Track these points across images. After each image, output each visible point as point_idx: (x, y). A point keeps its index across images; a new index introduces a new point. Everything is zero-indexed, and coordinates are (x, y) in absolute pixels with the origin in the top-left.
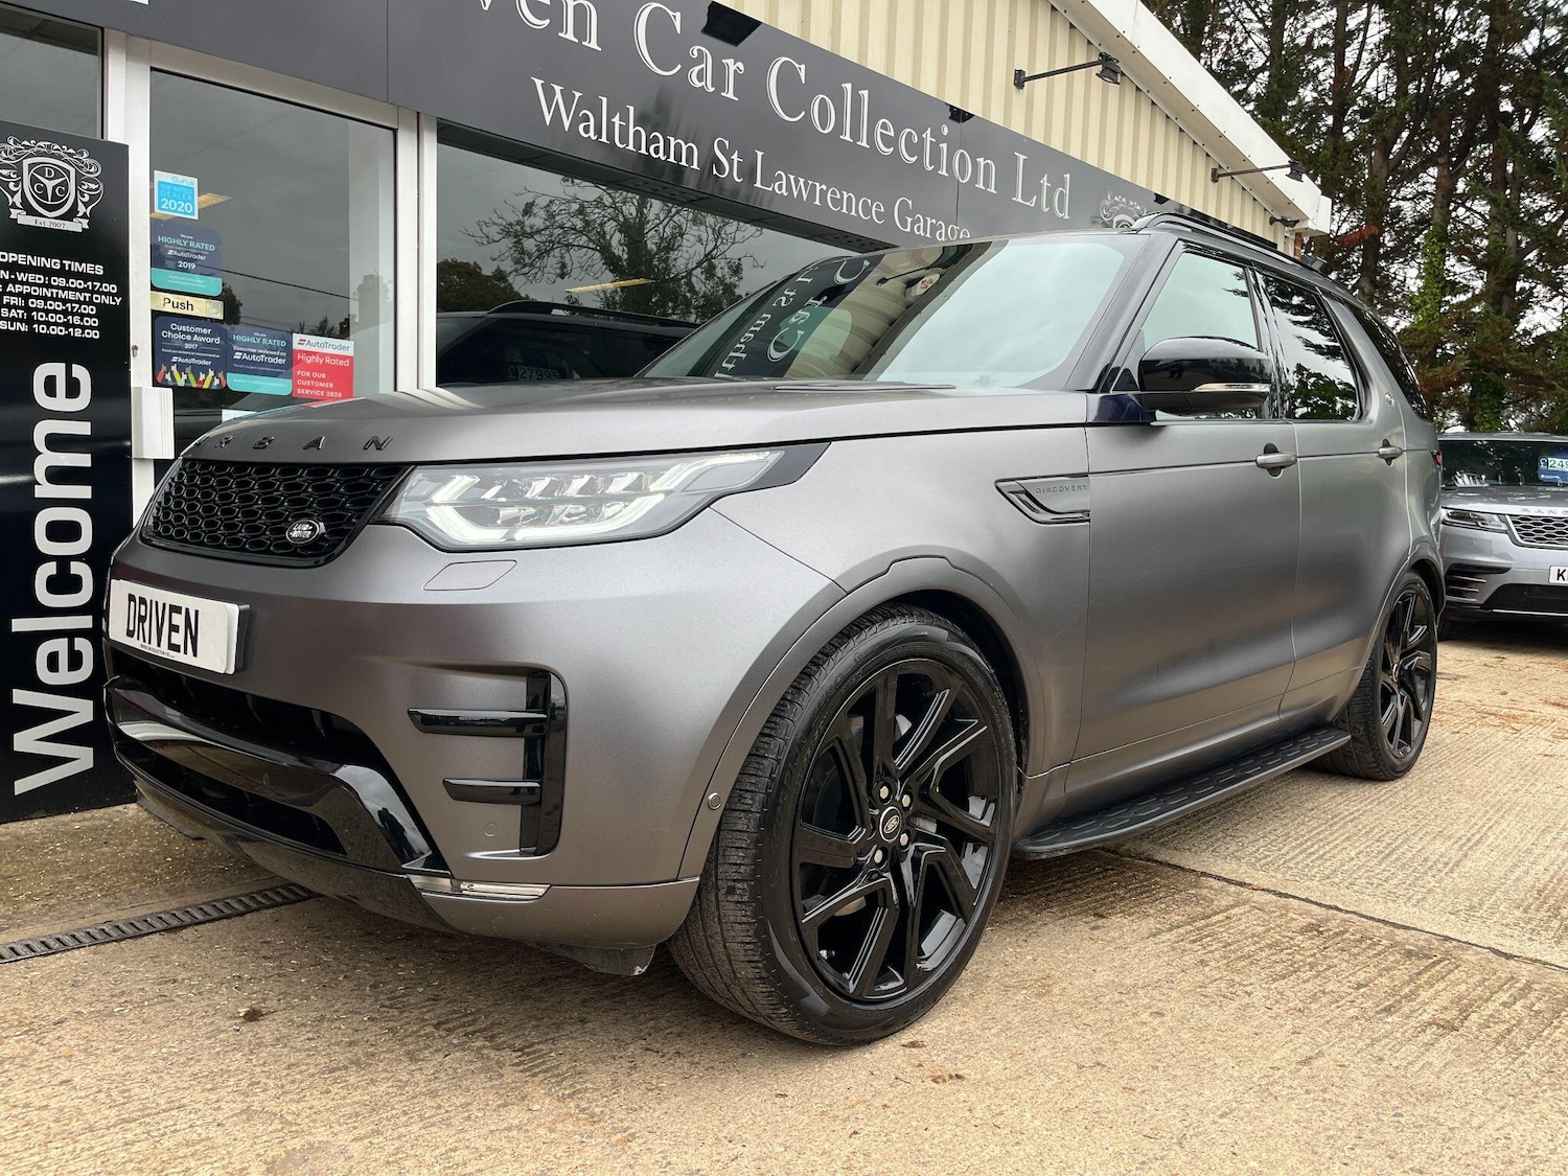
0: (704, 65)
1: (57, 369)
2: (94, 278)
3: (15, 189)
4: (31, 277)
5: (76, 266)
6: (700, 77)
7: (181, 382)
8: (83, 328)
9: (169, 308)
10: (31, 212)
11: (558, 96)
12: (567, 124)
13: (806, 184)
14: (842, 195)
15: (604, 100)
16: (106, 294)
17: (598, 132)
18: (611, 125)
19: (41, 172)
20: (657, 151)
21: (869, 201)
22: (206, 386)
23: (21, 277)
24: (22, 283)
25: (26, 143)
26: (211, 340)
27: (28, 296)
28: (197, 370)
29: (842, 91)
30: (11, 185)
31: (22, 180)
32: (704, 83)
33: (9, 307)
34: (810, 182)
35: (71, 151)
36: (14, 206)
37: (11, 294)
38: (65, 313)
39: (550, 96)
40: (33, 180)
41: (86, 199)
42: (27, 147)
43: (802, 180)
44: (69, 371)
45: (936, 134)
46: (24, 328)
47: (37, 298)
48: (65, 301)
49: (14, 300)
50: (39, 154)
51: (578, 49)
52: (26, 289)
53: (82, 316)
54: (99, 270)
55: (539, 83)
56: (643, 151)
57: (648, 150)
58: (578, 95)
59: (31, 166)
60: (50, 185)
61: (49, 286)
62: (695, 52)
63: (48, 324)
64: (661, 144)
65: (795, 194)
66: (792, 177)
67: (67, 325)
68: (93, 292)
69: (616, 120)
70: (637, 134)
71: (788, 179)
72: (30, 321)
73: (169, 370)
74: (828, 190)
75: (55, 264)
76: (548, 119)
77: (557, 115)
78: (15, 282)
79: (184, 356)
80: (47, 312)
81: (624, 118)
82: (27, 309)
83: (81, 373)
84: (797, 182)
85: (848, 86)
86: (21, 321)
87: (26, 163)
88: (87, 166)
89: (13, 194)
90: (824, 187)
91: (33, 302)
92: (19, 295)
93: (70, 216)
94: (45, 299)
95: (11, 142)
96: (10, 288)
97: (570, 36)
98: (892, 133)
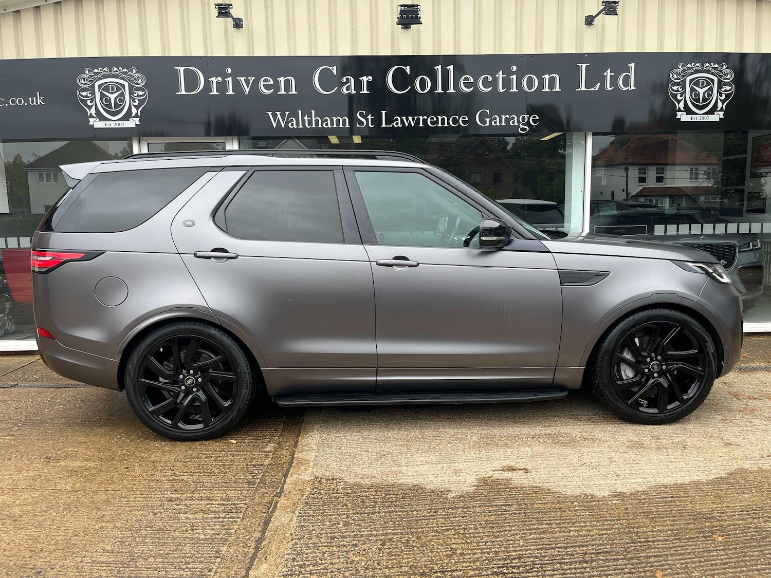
0: (350, 84)
6: (348, 89)
11: (279, 116)
12: (283, 125)
13: (413, 119)
14: (437, 119)
15: (300, 112)
17: (298, 124)
18: (303, 121)
21: (457, 117)
29: (435, 71)
32: (350, 91)
34: (416, 117)
39: (275, 116)
43: (410, 118)
45: (508, 73)
51: (287, 96)
55: (270, 113)
56: (320, 126)
57: (322, 125)
58: (287, 113)
62: (345, 80)
64: (329, 122)
65: (407, 125)
66: (404, 118)
69: (306, 118)
70: (317, 121)
71: (402, 120)
74: (427, 118)
76: (275, 125)
77: (278, 123)
81: (310, 116)
84: (407, 119)
85: (439, 67)
90: (425, 117)
97: (283, 92)
98: (472, 81)
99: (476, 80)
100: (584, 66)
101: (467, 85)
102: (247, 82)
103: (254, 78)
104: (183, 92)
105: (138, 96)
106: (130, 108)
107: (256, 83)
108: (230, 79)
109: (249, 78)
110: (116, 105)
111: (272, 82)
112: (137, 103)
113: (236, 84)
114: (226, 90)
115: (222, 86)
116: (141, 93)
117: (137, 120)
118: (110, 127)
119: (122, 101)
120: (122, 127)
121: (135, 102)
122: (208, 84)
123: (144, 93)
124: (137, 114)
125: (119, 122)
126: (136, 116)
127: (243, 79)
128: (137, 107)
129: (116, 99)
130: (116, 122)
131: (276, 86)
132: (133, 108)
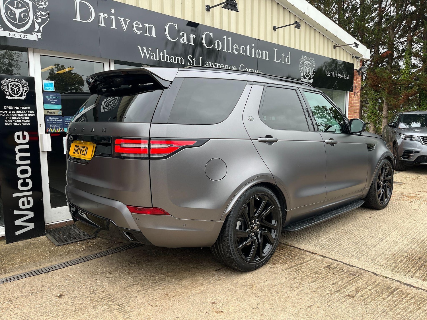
0: (184, 37)
1: (20, 133)
2: (28, 110)
3: (7, 91)
4: (12, 112)
5: (23, 108)
6: (183, 40)
7: (52, 132)
8: (26, 123)
9: (48, 114)
10: (11, 96)
11: (145, 50)
12: (148, 57)
13: (214, 64)
14: (224, 66)
15: (158, 49)
16: (31, 114)
17: (156, 58)
18: (160, 56)
19: (13, 86)
20: (172, 61)
21: (232, 67)
22: (59, 132)
23: (10, 112)
24: (10, 113)
25: (9, 79)
26: (59, 120)
27: (12, 116)
28: (56, 128)
29: (223, 39)
30: (6, 90)
31: (8, 88)
32: (184, 42)
33: (7, 119)
34: (215, 64)
35: (20, 80)
36: (7, 95)
37: (8, 116)
38: (21, 119)
39: (143, 50)
40: (11, 88)
41: (25, 91)
42: (9, 80)
43: (213, 63)
44: (23, 133)
45: (251, 47)
46: (11, 124)
47: (14, 116)
48: (21, 117)
49: (9, 118)
50: (12, 82)
51: (150, 38)
52: (11, 115)
53: (25, 120)
54: (29, 108)
55: (140, 47)
56: (169, 61)
58: (150, 49)
59: (11, 85)
60: (15, 89)
61: (17, 113)
62: (182, 34)
63: (17, 122)
64: (174, 59)
66: (210, 63)
67: (22, 122)
68: (28, 114)
69: (161, 54)
70: (167, 57)
72: (13, 122)
73: (49, 129)
74: (220, 65)
75: (18, 108)
76: (143, 56)
77: (145, 55)
78: (8, 113)
79: (53, 125)
80: (17, 120)
81: (163, 53)
82: (12, 119)
83: (26, 133)
85: (225, 37)
86: (11, 122)
87: (9, 84)
88: (24, 83)
89: (6, 92)
90: (219, 64)
91: (13, 118)
92: (10, 116)
93: (21, 96)
94: (16, 117)
95: (5, 80)
96: (7, 115)
97: (148, 34)
98: (238, 48)
99: (239, 48)
100: (276, 50)
101: (236, 50)
102: (125, 22)
103: (129, 20)
104: (79, 19)
105: (41, 15)
106: (33, 24)
107: (131, 24)
108: (113, 17)
109: (126, 20)
110: (21, 20)
111: (141, 26)
112: (39, 21)
113: (118, 22)
114: (111, 25)
115: (108, 21)
116: (44, 13)
117: (39, 35)
118: (14, 37)
119: (27, 16)
120: (25, 38)
121: (38, 19)
122: (97, 17)
123: (46, 13)
124: (39, 30)
125: (23, 34)
126: (39, 31)
127: (122, 19)
128: (40, 24)
129: (20, 14)
130: (20, 34)
131: (143, 29)
132: (36, 24)
